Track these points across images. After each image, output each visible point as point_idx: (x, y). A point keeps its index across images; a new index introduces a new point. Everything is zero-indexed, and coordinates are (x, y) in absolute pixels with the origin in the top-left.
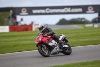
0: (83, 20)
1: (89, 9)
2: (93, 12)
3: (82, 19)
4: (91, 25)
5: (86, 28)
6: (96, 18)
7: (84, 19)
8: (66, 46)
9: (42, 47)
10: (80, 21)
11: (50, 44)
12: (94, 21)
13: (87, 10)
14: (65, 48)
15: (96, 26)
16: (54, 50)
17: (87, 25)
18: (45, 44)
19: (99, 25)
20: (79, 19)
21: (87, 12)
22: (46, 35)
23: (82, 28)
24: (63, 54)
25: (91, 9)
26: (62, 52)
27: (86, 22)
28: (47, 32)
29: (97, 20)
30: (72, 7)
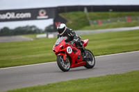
0: (33, 29)
2: (47, 17)
3: (31, 27)
4: (45, 35)
5: (37, 39)
6: (51, 26)
7: (34, 27)
10: (29, 30)
13: (38, 15)
15: (51, 36)
19: (55, 35)
20: (27, 27)
23: (32, 40)
27: (37, 31)
29: (52, 28)
30: (16, 11)
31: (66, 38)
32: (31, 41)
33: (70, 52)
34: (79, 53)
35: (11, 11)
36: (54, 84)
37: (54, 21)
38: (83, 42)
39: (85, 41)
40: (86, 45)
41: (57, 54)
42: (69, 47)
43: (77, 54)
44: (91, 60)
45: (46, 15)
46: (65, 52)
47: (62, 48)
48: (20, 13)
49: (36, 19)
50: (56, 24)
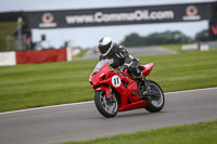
0: (177, 36)
3: (174, 33)
4: (195, 46)
5: (183, 52)
6: (205, 31)
7: (178, 33)
10: (169, 37)
12: (201, 38)
15: (205, 47)
17: (185, 47)
19: (210, 46)
20: (167, 33)
21: (185, 18)
23: (174, 53)
25: (192, 11)
27: (184, 40)
29: (207, 35)
30: (151, 9)
31: (111, 61)
32: (173, 56)
33: (118, 85)
34: (133, 86)
35: (142, 8)
36: (209, 124)
38: (142, 68)
39: (147, 66)
40: (147, 73)
41: (95, 87)
42: (115, 77)
43: (130, 87)
44: (156, 97)
46: (109, 85)
47: (104, 77)
48: (157, 11)
49: (182, 21)
50: (213, 28)
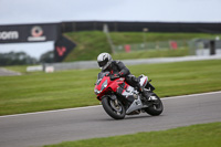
0: (21, 57)
1: (33, 33)
2: (43, 38)
3: (18, 54)
4: (40, 68)
5: (27, 73)
6: (50, 53)
7: (23, 53)
8: (154, 98)
9: (109, 99)
10: (14, 58)
11: (125, 93)
12: (46, 60)
13: (30, 35)
14: (152, 101)
15: (50, 69)
16: (133, 107)
17: (30, 69)
18: (115, 94)
19: (55, 68)
20: (12, 53)
21: (30, 39)
22: (116, 75)
23: (19, 74)
24: (146, 114)
25: (37, 31)
26: (146, 110)
27: (27, 61)
28: (115, 71)
29: (52, 56)
37: (56, 45)
45: (42, 35)
48: (1, 32)
49: (27, 41)
50: (58, 49)
